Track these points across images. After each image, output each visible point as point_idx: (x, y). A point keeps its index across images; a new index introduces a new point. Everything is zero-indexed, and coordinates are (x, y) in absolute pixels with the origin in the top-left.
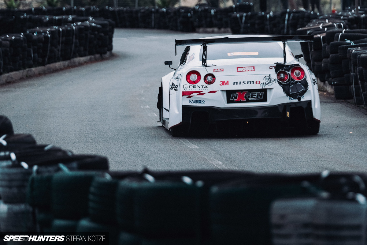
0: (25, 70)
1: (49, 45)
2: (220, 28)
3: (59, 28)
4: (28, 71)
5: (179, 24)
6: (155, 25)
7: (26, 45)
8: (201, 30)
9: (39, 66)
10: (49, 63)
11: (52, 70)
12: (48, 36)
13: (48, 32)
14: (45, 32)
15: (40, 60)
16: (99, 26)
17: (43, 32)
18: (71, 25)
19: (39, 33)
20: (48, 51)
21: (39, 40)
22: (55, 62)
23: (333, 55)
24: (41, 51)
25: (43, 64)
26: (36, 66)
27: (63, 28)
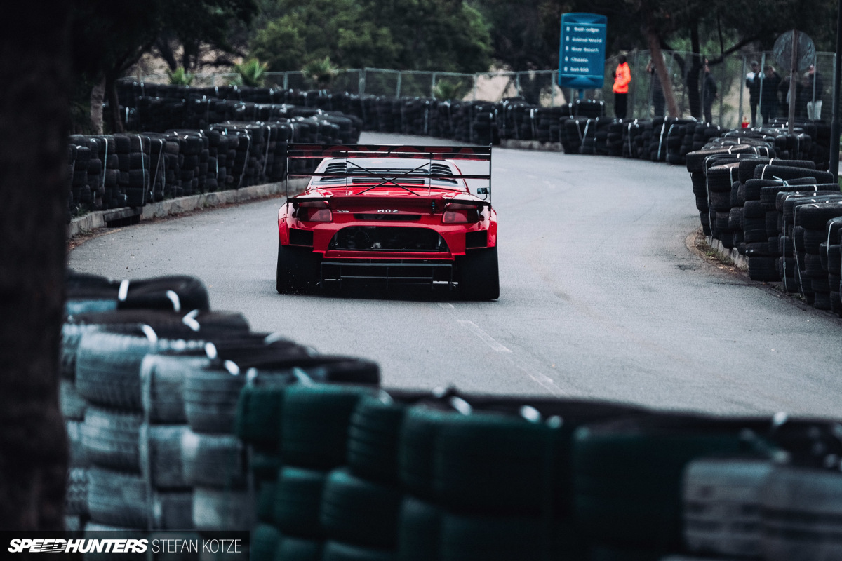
0: (202, 195)
1: (248, 153)
2: (543, 142)
3: (265, 125)
4: (208, 196)
5: (471, 131)
6: (428, 129)
7: (207, 150)
8: (510, 142)
9: (227, 189)
10: (245, 185)
11: (249, 198)
12: (247, 139)
13: (246, 131)
14: (242, 131)
15: (231, 178)
16: (334, 126)
17: (237, 131)
18: (286, 121)
19: (231, 131)
20: (245, 165)
21: (230, 144)
22: (256, 184)
23: (752, 202)
24: (233, 163)
25: (235, 186)
26: (222, 190)
27: (274, 126)
